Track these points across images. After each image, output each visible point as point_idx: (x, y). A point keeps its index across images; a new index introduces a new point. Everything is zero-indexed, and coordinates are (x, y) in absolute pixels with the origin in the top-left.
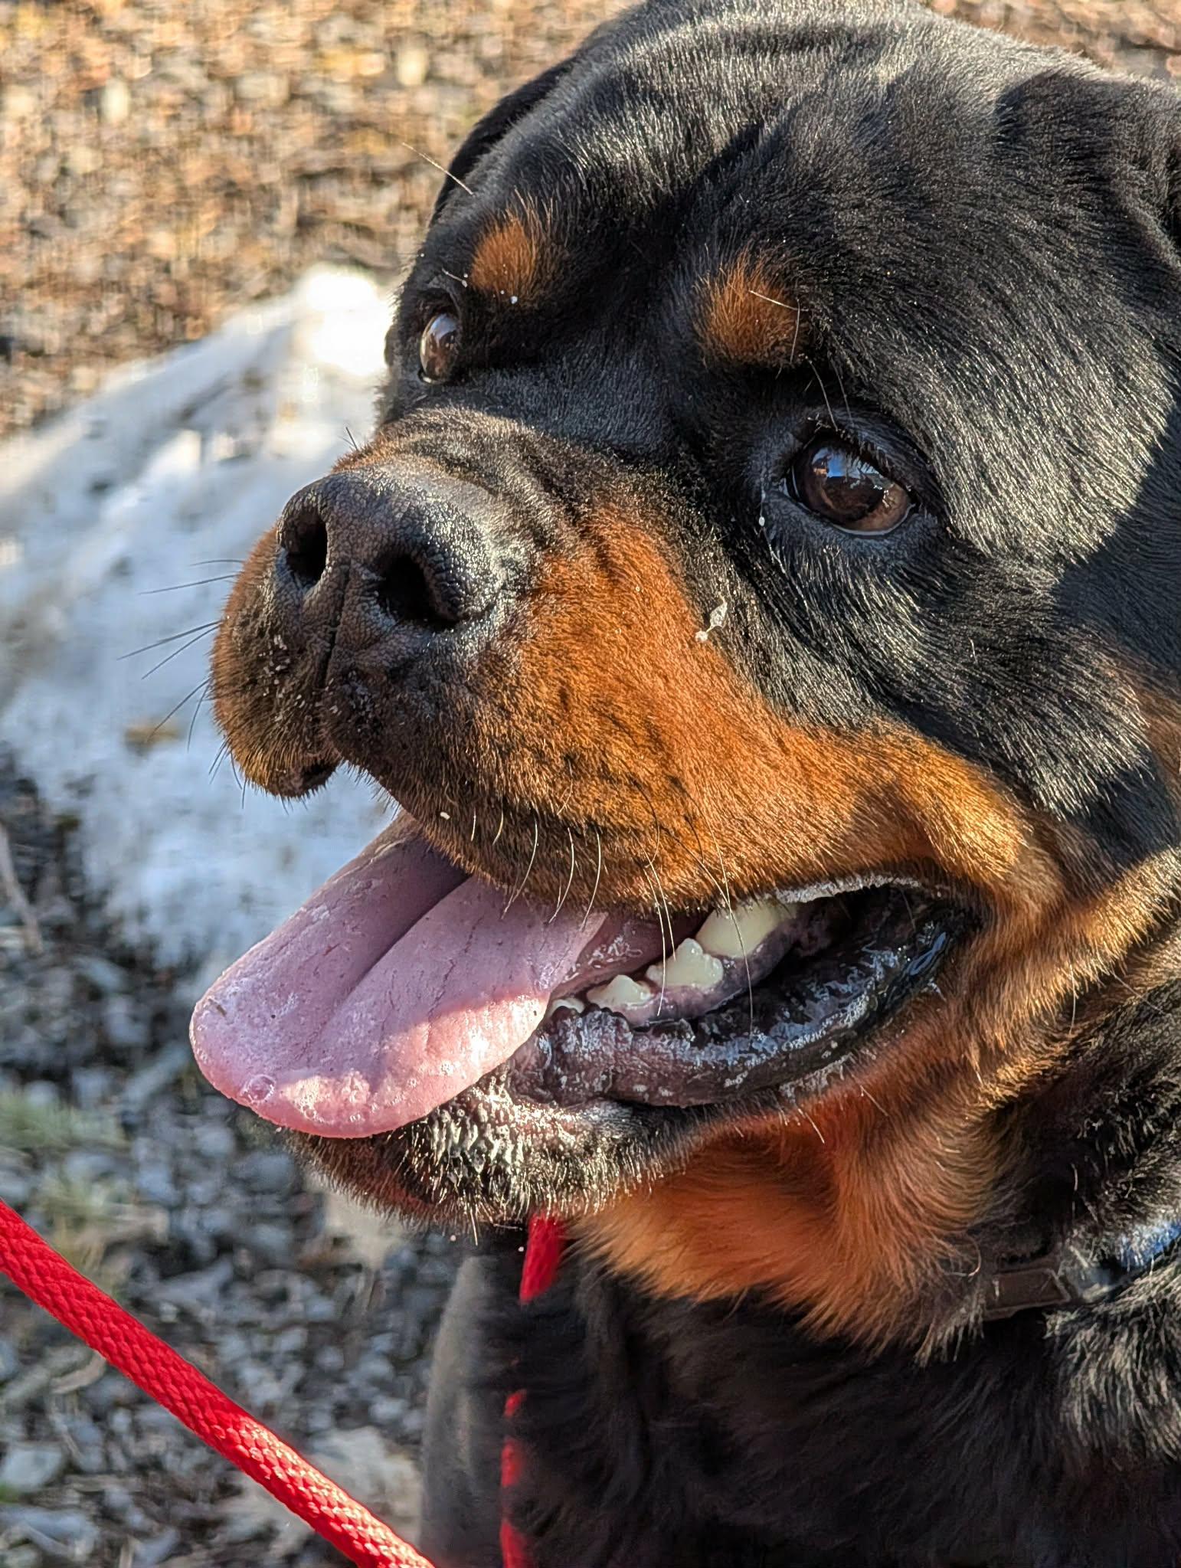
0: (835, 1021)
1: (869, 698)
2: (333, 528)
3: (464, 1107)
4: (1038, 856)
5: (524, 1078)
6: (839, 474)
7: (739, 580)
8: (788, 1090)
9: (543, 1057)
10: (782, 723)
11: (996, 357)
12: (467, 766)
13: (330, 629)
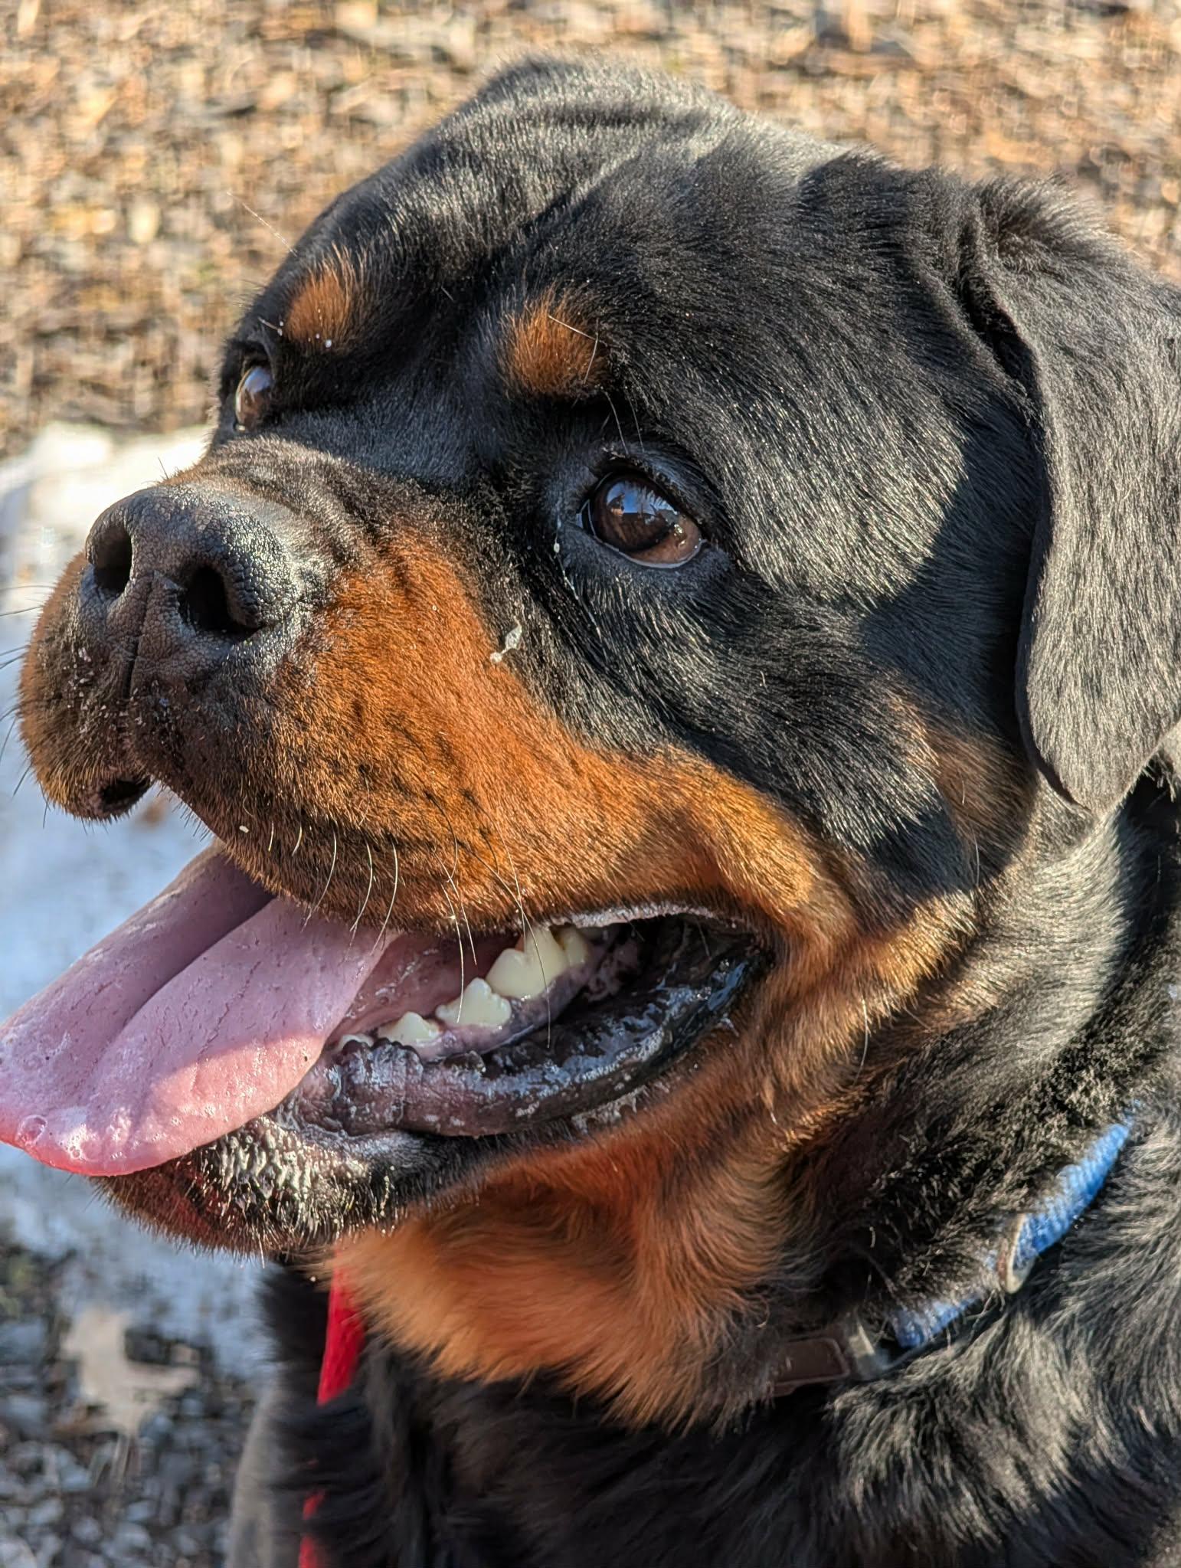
0: (630, 1055)
1: (661, 727)
2: (138, 540)
3: (251, 1135)
4: (828, 887)
5: (312, 1107)
6: (634, 511)
7: (533, 605)
8: (579, 1120)
9: (331, 1089)
10: (577, 744)
11: (788, 402)
12: (265, 778)
13: (133, 639)
